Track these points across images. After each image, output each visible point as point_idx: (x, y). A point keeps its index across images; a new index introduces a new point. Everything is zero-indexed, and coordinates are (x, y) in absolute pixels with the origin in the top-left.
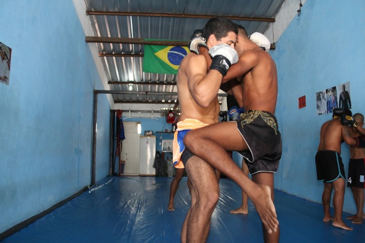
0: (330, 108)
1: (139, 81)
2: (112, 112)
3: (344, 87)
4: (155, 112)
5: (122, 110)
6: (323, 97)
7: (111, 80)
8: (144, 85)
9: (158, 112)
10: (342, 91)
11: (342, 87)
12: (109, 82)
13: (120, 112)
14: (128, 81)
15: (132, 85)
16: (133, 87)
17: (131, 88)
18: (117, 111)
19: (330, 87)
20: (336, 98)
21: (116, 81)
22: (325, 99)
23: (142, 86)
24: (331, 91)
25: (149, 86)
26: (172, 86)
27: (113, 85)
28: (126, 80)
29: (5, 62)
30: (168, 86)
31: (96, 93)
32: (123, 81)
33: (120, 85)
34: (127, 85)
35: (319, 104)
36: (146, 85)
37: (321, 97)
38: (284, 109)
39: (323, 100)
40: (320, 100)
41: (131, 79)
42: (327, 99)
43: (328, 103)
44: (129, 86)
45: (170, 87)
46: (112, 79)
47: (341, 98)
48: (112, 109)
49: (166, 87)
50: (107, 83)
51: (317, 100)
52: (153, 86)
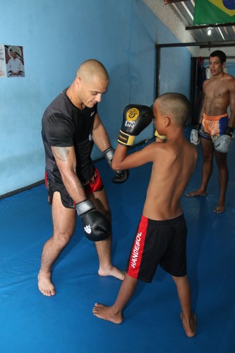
2: (194, 60)
5: (204, 57)
8: (227, 27)
12: (187, 28)
13: (201, 59)
14: (207, 24)
16: (212, 30)
17: (209, 33)
18: (198, 58)
23: (225, 28)
27: (192, 30)
29: (18, 60)
31: (158, 47)
33: (200, 30)
36: (229, 27)
44: (208, 30)
46: (190, 25)
48: (193, 56)
50: (184, 29)
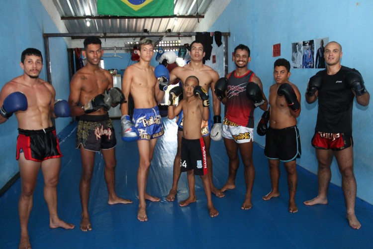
0: (306, 62)
1: (98, 15)
2: (70, 51)
3: (322, 42)
4: (118, 48)
5: (81, 49)
6: (300, 49)
7: (64, 15)
8: (104, 20)
9: (121, 48)
10: (319, 46)
11: (320, 42)
12: (63, 18)
13: (79, 51)
14: (85, 15)
15: (90, 20)
16: (91, 22)
17: (88, 24)
18: (75, 49)
19: (307, 39)
20: (313, 53)
21: (70, 16)
22: (301, 52)
23: (101, 20)
24: (308, 44)
25: (110, 20)
26: (135, 20)
27: (67, 20)
28: (82, 14)
30: (131, 20)
31: (46, 36)
32: (79, 15)
33: (76, 21)
34: (84, 20)
35: (295, 56)
36: (106, 20)
37: (297, 48)
38: (258, 55)
39: (299, 53)
40: (296, 52)
41: (88, 13)
42: (304, 53)
43: (304, 57)
44: (86, 21)
45: (133, 21)
46: (66, 14)
47: (318, 54)
48: (69, 47)
49: (129, 21)
50: (60, 18)
51: (293, 52)
52: (114, 20)
